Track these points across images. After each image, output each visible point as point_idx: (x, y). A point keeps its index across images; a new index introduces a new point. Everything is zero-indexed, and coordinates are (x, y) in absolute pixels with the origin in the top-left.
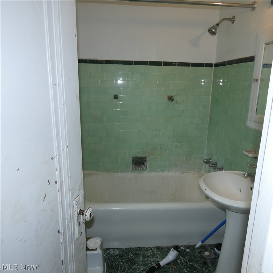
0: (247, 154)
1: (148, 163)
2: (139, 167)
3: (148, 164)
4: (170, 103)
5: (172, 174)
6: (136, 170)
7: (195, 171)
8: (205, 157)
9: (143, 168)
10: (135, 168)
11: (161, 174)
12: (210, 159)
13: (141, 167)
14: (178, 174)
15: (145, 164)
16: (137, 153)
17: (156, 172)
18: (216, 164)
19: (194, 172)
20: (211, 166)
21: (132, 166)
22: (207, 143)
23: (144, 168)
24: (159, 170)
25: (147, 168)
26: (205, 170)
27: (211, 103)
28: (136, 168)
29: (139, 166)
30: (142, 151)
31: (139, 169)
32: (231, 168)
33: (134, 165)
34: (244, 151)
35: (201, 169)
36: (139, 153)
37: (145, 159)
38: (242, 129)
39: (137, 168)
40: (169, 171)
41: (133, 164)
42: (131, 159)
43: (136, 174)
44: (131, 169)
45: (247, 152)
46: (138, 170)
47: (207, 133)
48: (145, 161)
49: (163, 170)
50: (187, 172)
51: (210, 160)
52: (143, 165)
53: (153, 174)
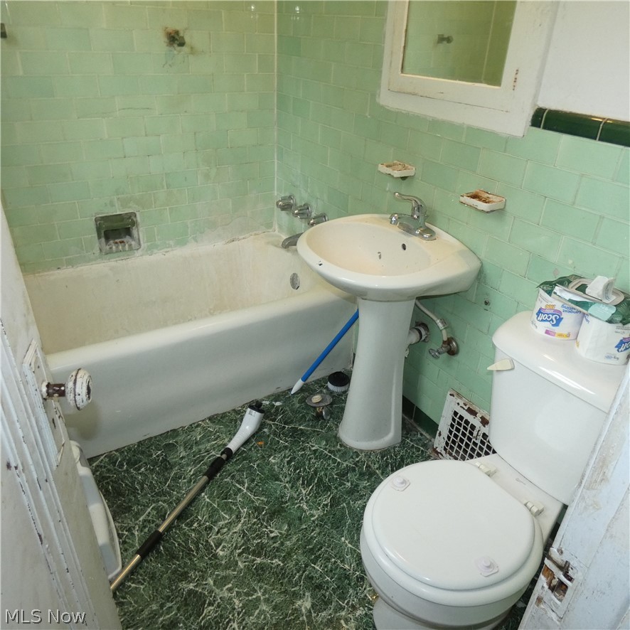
0: (389, 171)
1: (141, 229)
2: (116, 243)
3: (141, 232)
4: (175, 52)
5: (207, 249)
6: (110, 252)
7: (257, 232)
8: (278, 195)
9: (130, 245)
10: (108, 247)
11: (179, 252)
12: (290, 197)
13: (123, 242)
14: (220, 245)
15: (134, 232)
16: (106, 205)
17: (168, 249)
18: (308, 208)
19: (255, 235)
20: (297, 214)
21: (97, 245)
22: (278, 160)
23: (133, 243)
24: (172, 243)
25: (142, 242)
26: (280, 227)
27: (278, 53)
28: (111, 248)
29: (118, 241)
30: (118, 199)
31: (120, 247)
32: (344, 212)
33: (103, 240)
34: (380, 165)
35: (269, 226)
36: (112, 204)
37: (132, 220)
38: (367, 114)
39: (114, 247)
40: (197, 241)
41: (99, 237)
42: (93, 226)
43: (112, 263)
44: (97, 251)
45: (387, 166)
46: (116, 252)
47: (276, 134)
48: (134, 223)
49: (182, 243)
50: (242, 237)
51: (292, 201)
52: (128, 237)
53: (158, 256)
